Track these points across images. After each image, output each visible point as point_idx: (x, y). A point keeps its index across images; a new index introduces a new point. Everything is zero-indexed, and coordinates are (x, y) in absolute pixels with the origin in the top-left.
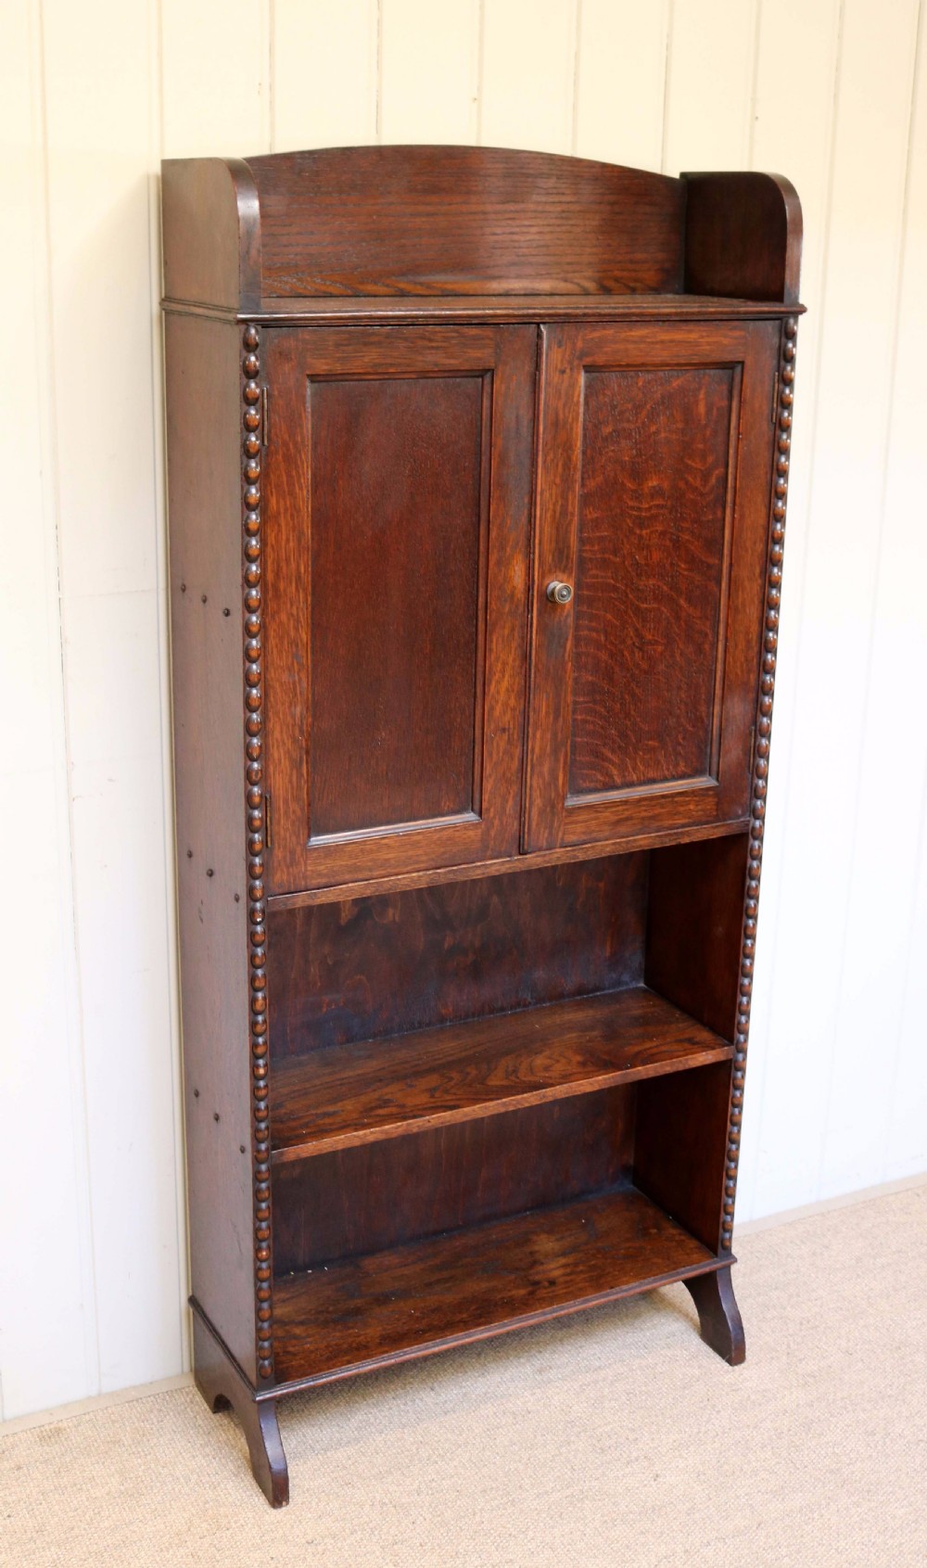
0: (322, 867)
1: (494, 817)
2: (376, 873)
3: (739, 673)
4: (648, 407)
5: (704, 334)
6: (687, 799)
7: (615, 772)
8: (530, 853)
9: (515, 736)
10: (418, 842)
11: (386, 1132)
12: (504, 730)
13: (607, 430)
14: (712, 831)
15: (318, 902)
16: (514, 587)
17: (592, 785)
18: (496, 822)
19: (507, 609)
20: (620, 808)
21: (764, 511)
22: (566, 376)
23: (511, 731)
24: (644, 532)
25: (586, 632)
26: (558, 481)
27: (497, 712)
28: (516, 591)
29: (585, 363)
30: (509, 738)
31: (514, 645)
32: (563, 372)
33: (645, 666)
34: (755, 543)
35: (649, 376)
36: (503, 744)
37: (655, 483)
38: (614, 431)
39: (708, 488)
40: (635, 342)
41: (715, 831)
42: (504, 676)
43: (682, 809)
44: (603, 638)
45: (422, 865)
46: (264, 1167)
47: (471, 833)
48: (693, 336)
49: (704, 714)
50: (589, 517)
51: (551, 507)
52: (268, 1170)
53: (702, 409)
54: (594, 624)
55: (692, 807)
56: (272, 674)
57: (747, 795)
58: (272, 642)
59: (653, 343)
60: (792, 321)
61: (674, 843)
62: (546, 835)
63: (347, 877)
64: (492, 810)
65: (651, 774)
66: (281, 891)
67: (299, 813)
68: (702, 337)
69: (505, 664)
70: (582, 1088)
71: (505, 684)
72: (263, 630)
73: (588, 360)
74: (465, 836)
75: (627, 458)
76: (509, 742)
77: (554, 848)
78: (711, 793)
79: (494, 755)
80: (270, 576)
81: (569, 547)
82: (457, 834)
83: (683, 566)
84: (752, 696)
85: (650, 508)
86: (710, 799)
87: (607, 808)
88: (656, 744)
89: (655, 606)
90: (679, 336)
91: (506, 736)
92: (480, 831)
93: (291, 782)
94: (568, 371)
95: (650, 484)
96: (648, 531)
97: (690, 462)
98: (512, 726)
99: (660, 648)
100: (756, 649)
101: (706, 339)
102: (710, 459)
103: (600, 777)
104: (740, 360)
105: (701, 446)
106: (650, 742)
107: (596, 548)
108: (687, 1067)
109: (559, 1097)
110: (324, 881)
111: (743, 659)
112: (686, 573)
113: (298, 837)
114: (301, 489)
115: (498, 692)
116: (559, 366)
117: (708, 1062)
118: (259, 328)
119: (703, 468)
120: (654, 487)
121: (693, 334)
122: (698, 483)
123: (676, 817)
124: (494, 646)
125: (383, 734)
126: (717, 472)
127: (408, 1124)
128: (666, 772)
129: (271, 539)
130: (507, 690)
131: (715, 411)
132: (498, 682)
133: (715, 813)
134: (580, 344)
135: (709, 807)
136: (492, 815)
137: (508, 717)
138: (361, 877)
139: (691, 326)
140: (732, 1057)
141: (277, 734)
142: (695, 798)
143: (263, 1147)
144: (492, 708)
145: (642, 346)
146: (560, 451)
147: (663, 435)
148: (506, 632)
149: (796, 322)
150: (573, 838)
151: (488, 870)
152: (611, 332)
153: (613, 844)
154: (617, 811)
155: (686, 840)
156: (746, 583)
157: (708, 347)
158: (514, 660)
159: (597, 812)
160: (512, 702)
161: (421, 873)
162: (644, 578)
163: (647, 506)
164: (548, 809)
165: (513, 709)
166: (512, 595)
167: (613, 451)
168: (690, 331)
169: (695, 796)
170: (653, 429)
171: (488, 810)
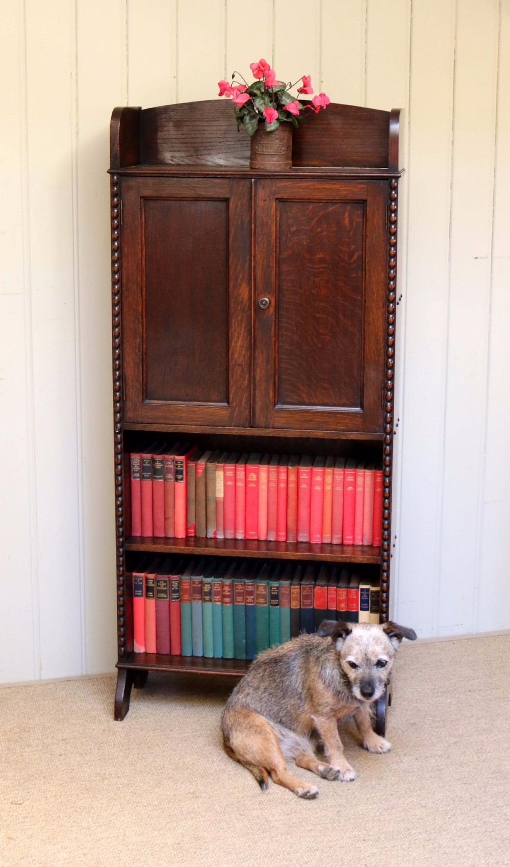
0: (149, 414)
1: (236, 406)
2: (176, 422)
3: (372, 355)
4: (316, 219)
5: (342, 186)
6: (345, 416)
7: (304, 396)
8: (256, 428)
9: (246, 369)
10: (197, 411)
11: (180, 549)
12: (239, 365)
13: (294, 229)
14: (359, 436)
15: (147, 429)
16: (243, 299)
17: (292, 401)
18: (237, 409)
19: (239, 308)
20: (305, 414)
21: (383, 275)
22: (266, 202)
23: (244, 366)
24: (316, 279)
25: (286, 325)
26: (264, 251)
27: (236, 356)
28: (244, 300)
29: (276, 197)
30: (242, 369)
31: (243, 325)
32: (265, 201)
33: (320, 345)
34: (379, 290)
35: (316, 205)
36: (239, 372)
37: (321, 256)
38: (297, 230)
39: (352, 261)
40: (303, 188)
41: (362, 436)
42: (239, 339)
43: (341, 421)
44: (295, 329)
45: (199, 423)
46: (121, 550)
47: (224, 412)
48: (337, 186)
49: (355, 375)
50: (285, 269)
51: (261, 262)
52: (123, 551)
53: (347, 222)
54: (289, 321)
55: (347, 421)
56: (125, 323)
57: (381, 421)
58: (125, 309)
59: (313, 189)
60: (393, 181)
61: (336, 438)
62: (264, 420)
63: (162, 421)
64: (235, 402)
65: (326, 401)
66: (130, 421)
67: (138, 387)
68: (342, 187)
69: (239, 334)
70: (288, 556)
71: (239, 343)
72: (120, 304)
73: (278, 196)
74: (220, 413)
75: (305, 243)
76: (242, 371)
77: (269, 428)
78: (359, 416)
79: (235, 377)
80: (124, 280)
81: (271, 282)
82: (216, 411)
83: (340, 298)
84: (381, 369)
85: (319, 268)
86: (358, 419)
87: (298, 413)
88: (328, 386)
89: (325, 316)
90: (327, 186)
91: (241, 368)
92: (228, 412)
93: (134, 372)
94: (268, 201)
95: (319, 256)
96: (318, 279)
97: (341, 248)
98: (243, 364)
99: (328, 338)
100: (382, 345)
101: (344, 188)
102: (353, 247)
103: (296, 397)
104: (365, 199)
105: (347, 240)
106: (324, 384)
107: (289, 285)
108: (351, 562)
109: (275, 558)
110: (150, 421)
111: (375, 349)
112: (342, 302)
113: (138, 398)
114: (138, 244)
115: (236, 346)
116: (263, 198)
117: (364, 562)
118: (119, 176)
119: (349, 251)
120: (321, 258)
121: (336, 186)
122: (346, 258)
123: (339, 425)
124: (233, 324)
125: (181, 358)
126: (357, 253)
127: (193, 549)
128: (334, 402)
129: (125, 264)
130: (240, 346)
131: (354, 223)
132: (235, 342)
133: (362, 427)
134: (274, 188)
135: (358, 423)
136: (234, 405)
137: (241, 359)
138: (168, 422)
139: (334, 182)
140: (380, 563)
141: (128, 350)
142: (349, 417)
143: (121, 540)
144: (233, 354)
145: (307, 190)
146: (265, 237)
147: (324, 233)
148: (239, 318)
149: (397, 182)
150: (279, 425)
151: (231, 431)
152: (290, 183)
153: (301, 431)
154: (303, 416)
155: (343, 438)
156: (374, 310)
157: (345, 192)
158: (244, 333)
159: (291, 414)
160: (243, 352)
161: (197, 426)
162: (317, 302)
163: (317, 267)
164: (265, 408)
165: (244, 356)
166: (242, 302)
167: (296, 239)
168: (334, 184)
169: (350, 416)
170: (319, 230)
171: (232, 402)
